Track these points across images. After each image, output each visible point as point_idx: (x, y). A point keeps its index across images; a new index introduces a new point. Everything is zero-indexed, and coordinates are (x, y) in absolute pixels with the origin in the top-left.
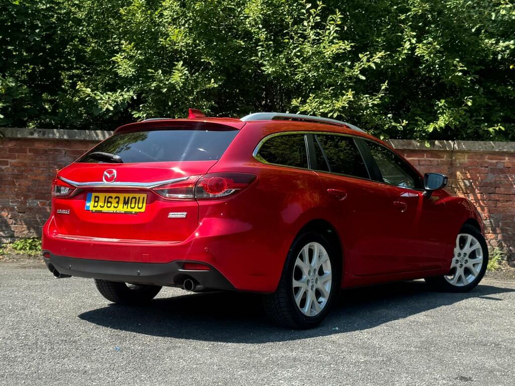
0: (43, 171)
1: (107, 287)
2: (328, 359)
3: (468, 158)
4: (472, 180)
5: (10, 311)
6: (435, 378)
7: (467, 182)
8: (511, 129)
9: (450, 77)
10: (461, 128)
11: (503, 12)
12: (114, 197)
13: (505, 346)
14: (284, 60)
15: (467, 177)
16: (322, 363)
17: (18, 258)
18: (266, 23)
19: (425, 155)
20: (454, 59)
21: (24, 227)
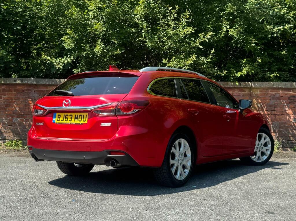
0: (22, 102)
1: (64, 166)
2: (193, 203)
3: (260, 91)
4: (262, 103)
5: (9, 181)
6: (254, 213)
7: (259, 105)
8: (282, 75)
9: (249, 47)
10: (255, 75)
11: (276, 10)
12: (69, 115)
13: (289, 194)
14: (157, 39)
15: (259, 102)
16: (190, 206)
17: (8, 151)
18: (146, 18)
19: (236, 90)
20: (250, 37)
21: (11, 134)
